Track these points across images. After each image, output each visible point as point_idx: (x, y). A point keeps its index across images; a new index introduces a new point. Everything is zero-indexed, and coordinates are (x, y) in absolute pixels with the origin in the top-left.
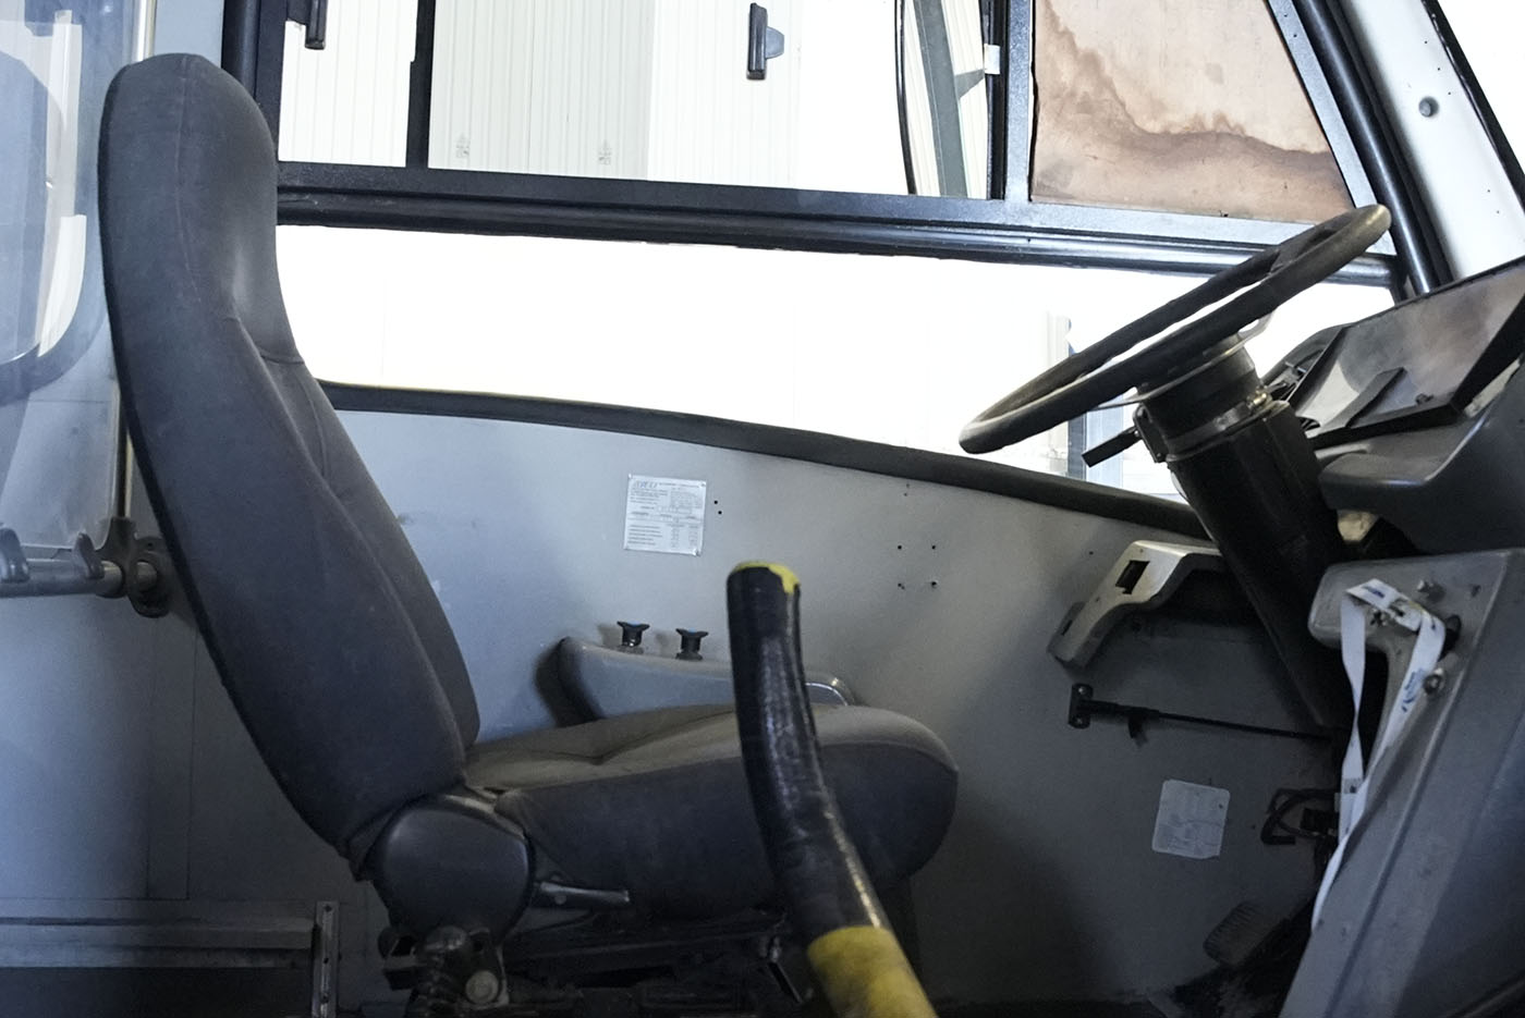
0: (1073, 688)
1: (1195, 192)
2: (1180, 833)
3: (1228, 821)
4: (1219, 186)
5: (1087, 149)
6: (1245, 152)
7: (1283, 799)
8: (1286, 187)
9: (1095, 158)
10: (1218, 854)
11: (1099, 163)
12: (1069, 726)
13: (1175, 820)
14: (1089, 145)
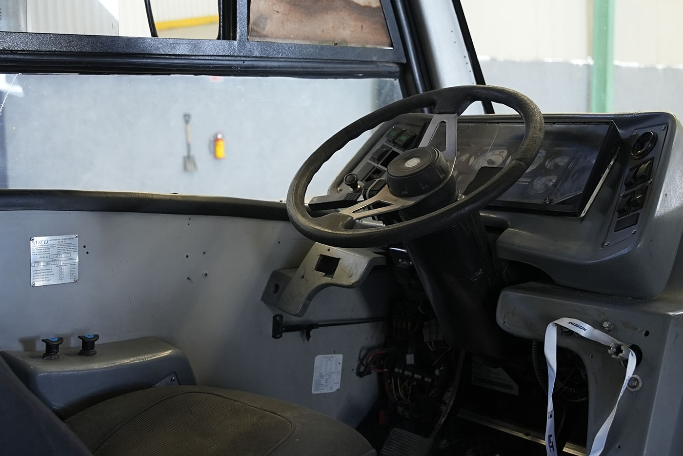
0: (274, 317)
1: (323, 31)
2: (323, 382)
3: (343, 370)
4: (334, 27)
5: (274, 6)
6: (345, 7)
7: (364, 352)
8: (362, 27)
9: (278, 12)
10: (339, 388)
11: (280, 15)
12: (273, 339)
13: (321, 376)
14: (274, 4)
